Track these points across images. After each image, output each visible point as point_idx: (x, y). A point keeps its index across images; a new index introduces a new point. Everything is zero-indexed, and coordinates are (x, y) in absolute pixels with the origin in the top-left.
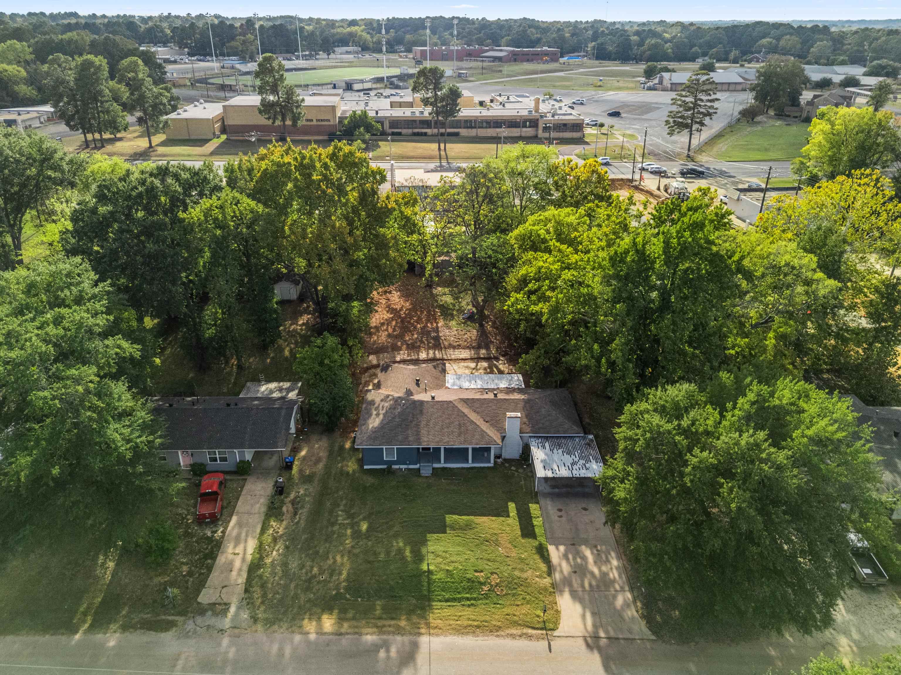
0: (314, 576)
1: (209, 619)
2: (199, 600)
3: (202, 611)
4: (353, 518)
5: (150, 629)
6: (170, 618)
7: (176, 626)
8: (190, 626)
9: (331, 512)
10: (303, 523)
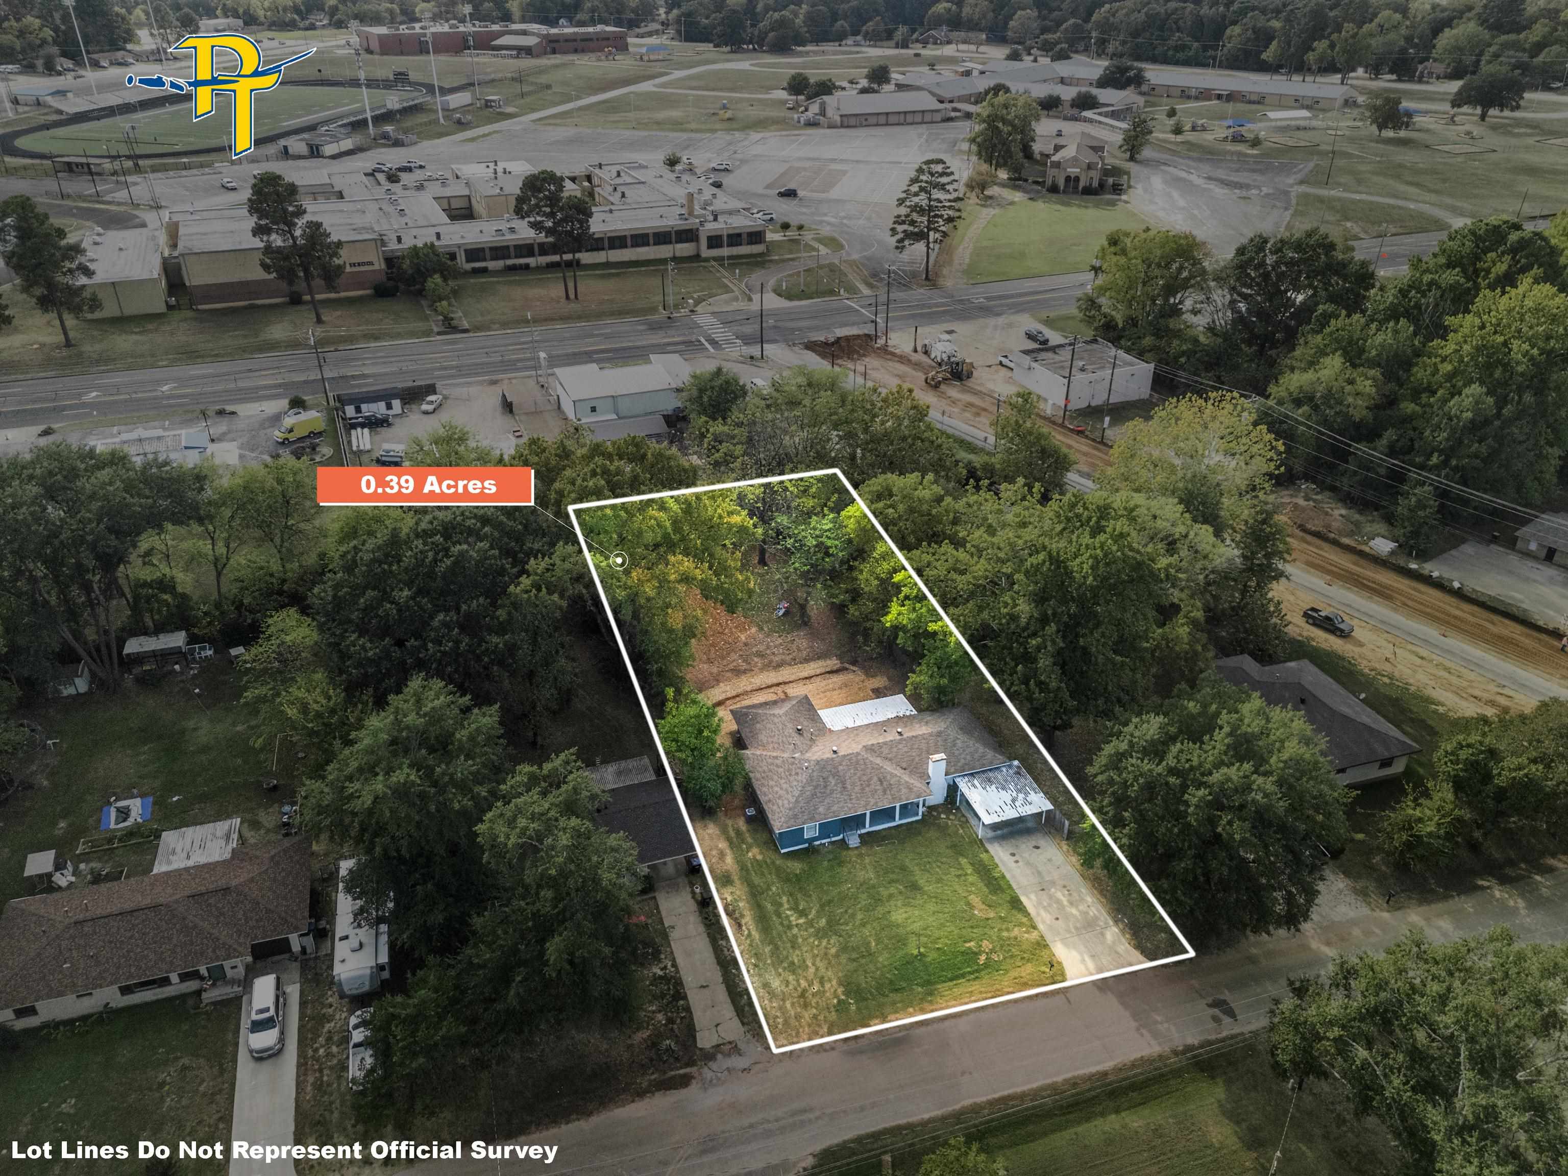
0: (805, 991)
1: (722, 1063)
2: (699, 1045)
3: (709, 1056)
4: (806, 916)
5: (670, 1089)
6: (682, 1071)
7: (693, 1077)
8: (708, 1074)
9: (779, 915)
10: (756, 935)
